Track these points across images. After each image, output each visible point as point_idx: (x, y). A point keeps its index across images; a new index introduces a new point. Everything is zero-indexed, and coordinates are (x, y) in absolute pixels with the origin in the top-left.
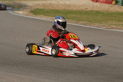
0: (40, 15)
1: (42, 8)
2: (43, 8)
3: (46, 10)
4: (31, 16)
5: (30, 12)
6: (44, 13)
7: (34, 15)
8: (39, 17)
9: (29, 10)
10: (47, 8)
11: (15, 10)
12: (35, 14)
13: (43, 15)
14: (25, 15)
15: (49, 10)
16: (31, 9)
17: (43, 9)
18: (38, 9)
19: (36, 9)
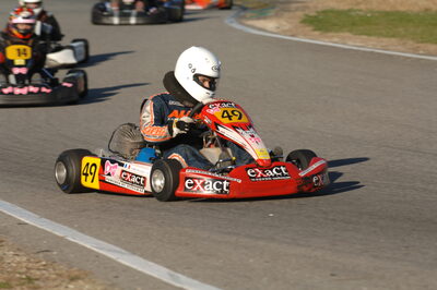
0: (337, 31)
1: (346, 8)
2: (350, 7)
3: (361, 13)
4: (305, 35)
5: (303, 22)
6: (354, 24)
7: (317, 33)
8: (336, 40)
9: (300, 14)
10: (363, 7)
11: (251, 18)
12: (320, 29)
13: (350, 31)
14: (284, 32)
15: (369, 15)
16: (307, 12)
17: (350, 10)
18: (332, 11)
19: (324, 12)
